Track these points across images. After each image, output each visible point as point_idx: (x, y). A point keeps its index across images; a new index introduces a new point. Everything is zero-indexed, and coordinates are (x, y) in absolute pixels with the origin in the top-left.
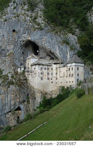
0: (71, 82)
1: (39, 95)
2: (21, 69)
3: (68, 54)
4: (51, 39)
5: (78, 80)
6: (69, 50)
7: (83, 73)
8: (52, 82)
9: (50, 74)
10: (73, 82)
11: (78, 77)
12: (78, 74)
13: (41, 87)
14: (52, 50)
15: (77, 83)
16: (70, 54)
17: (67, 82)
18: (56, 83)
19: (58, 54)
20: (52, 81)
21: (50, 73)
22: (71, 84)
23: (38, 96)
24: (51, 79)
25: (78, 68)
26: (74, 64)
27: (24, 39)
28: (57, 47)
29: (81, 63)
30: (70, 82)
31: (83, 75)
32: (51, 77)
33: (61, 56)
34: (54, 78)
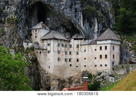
0: (103, 65)
1: (55, 82)
2: (28, 44)
3: (96, 27)
5: (113, 63)
7: (119, 54)
8: (71, 65)
10: (106, 65)
11: (113, 60)
12: (113, 55)
13: (58, 72)
14: (74, 20)
15: (112, 67)
16: (98, 27)
17: (96, 66)
18: (77, 67)
19: (82, 25)
20: (70, 63)
21: (68, 51)
22: (104, 68)
23: (53, 84)
24: (70, 61)
25: (113, 47)
26: (110, 42)
29: (118, 41)
30: (101, 65)
31: (119, 56)
33: (86, 29)
34: (73, 59)
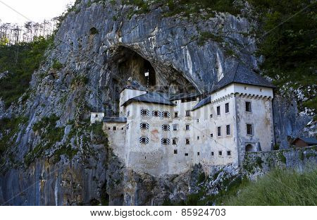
0: (225, 152)
1: (130, 187)
2: (96, 116)
3: (220, 70)
4: (170, 35)
5: (248, 147)
6: (222, 56)
8: (176, 152)
9: (172, 129)
10: (229, 153)
11: (248, 138)
12: (249, 126)
13: (140, 165)
14: (176, 64)
16: (224, 69)
17: (212, 154)
18: (186, 155)
19: (191, 71)
20: (174, 147)
21: (170, 124)
22: (225, 159)
23: (128, 189)
24: (174, 143)
25: (248, 104)
26: (231, 89)
27: (111, 45)
28: (188, 54)
29: (261, 87)
30: (220, 153)
31: (269, 128)
32: (173, 136)
33: (200, 78)
34: (180, 140)
